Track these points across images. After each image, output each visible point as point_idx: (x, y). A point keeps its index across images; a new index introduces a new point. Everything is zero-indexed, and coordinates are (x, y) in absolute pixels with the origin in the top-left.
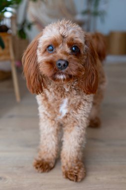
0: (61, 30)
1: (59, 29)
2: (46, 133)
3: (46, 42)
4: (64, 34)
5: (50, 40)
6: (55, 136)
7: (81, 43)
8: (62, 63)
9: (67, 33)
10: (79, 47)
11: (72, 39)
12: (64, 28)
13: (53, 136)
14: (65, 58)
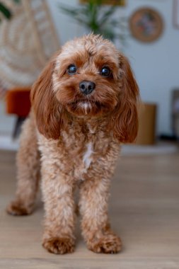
0: (87, 46)
1: (85, 43)
2: (58, 195)
3: (65, 61)
4: (91, 50)
5: (72, 58)
6: (71, 198)
7: (113, 63)
8: (87, 85)
9: (95, 49)
10: (111, 69)
11: (102, 57)
12: (92, 43)
13: (68, 199)
14: (91, 79)
